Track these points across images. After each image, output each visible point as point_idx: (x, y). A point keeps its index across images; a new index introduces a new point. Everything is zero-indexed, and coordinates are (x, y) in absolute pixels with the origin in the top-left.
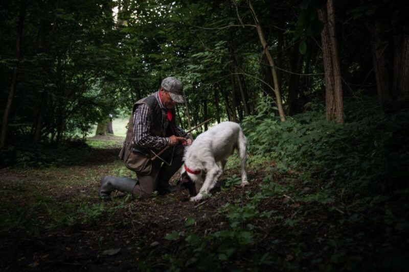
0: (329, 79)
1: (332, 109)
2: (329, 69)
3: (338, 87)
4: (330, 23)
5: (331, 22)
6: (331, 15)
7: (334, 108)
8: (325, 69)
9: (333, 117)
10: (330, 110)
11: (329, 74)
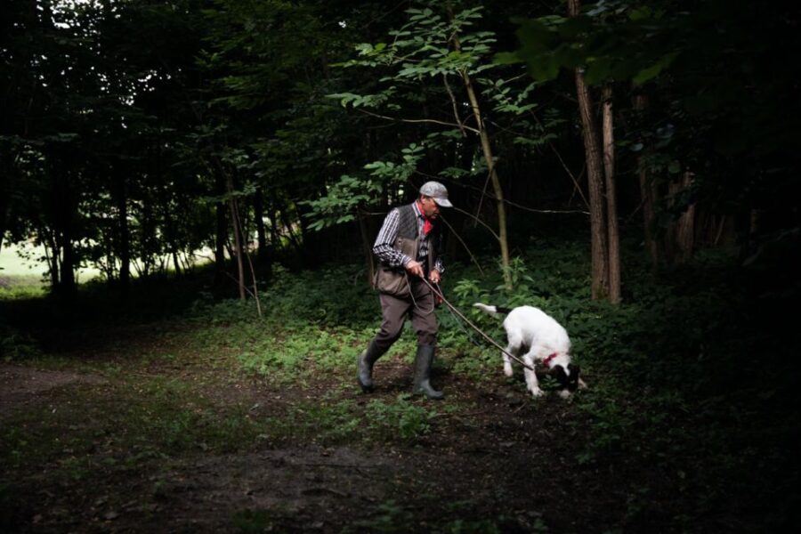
0: (599, 237)
1: (602, 282)
2: (599, 221)
3: (615, 252)
4: (607, 158)
5: (609, 156)
6: (609, 145)
7: (605, 280)
8: (593, 220)
9: (604, 295)
10: (599, 283)
11: (598, 229)
